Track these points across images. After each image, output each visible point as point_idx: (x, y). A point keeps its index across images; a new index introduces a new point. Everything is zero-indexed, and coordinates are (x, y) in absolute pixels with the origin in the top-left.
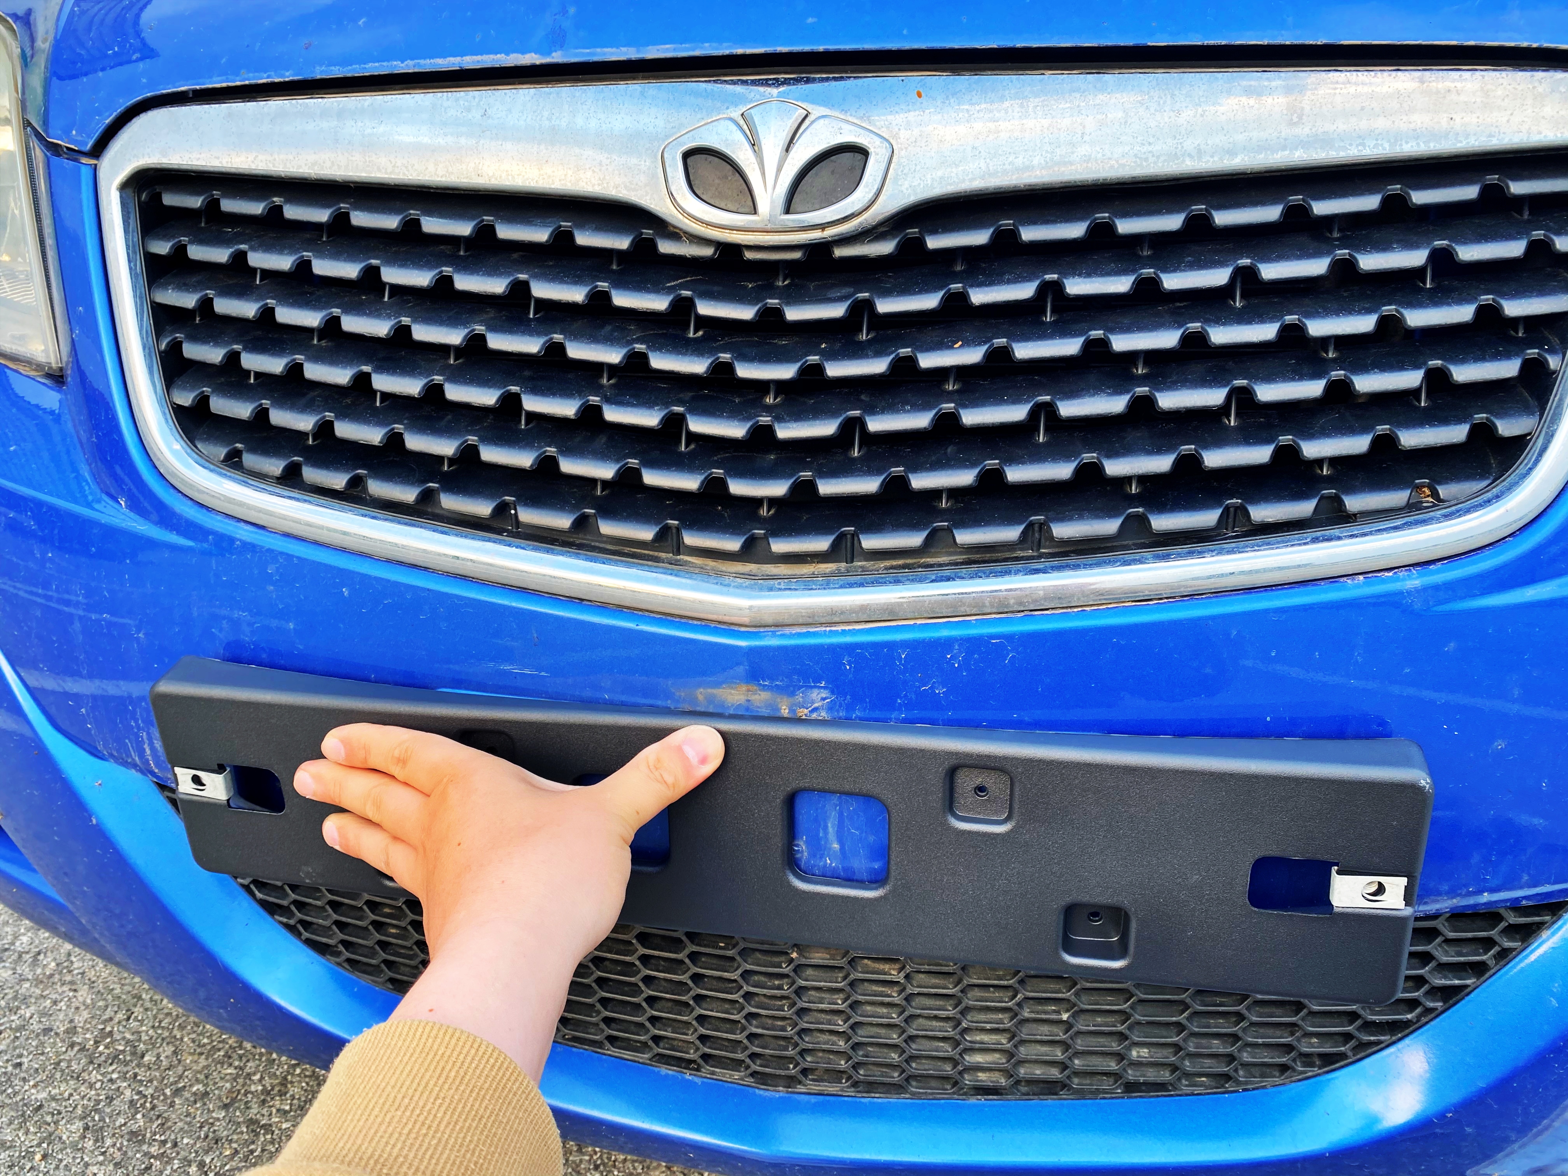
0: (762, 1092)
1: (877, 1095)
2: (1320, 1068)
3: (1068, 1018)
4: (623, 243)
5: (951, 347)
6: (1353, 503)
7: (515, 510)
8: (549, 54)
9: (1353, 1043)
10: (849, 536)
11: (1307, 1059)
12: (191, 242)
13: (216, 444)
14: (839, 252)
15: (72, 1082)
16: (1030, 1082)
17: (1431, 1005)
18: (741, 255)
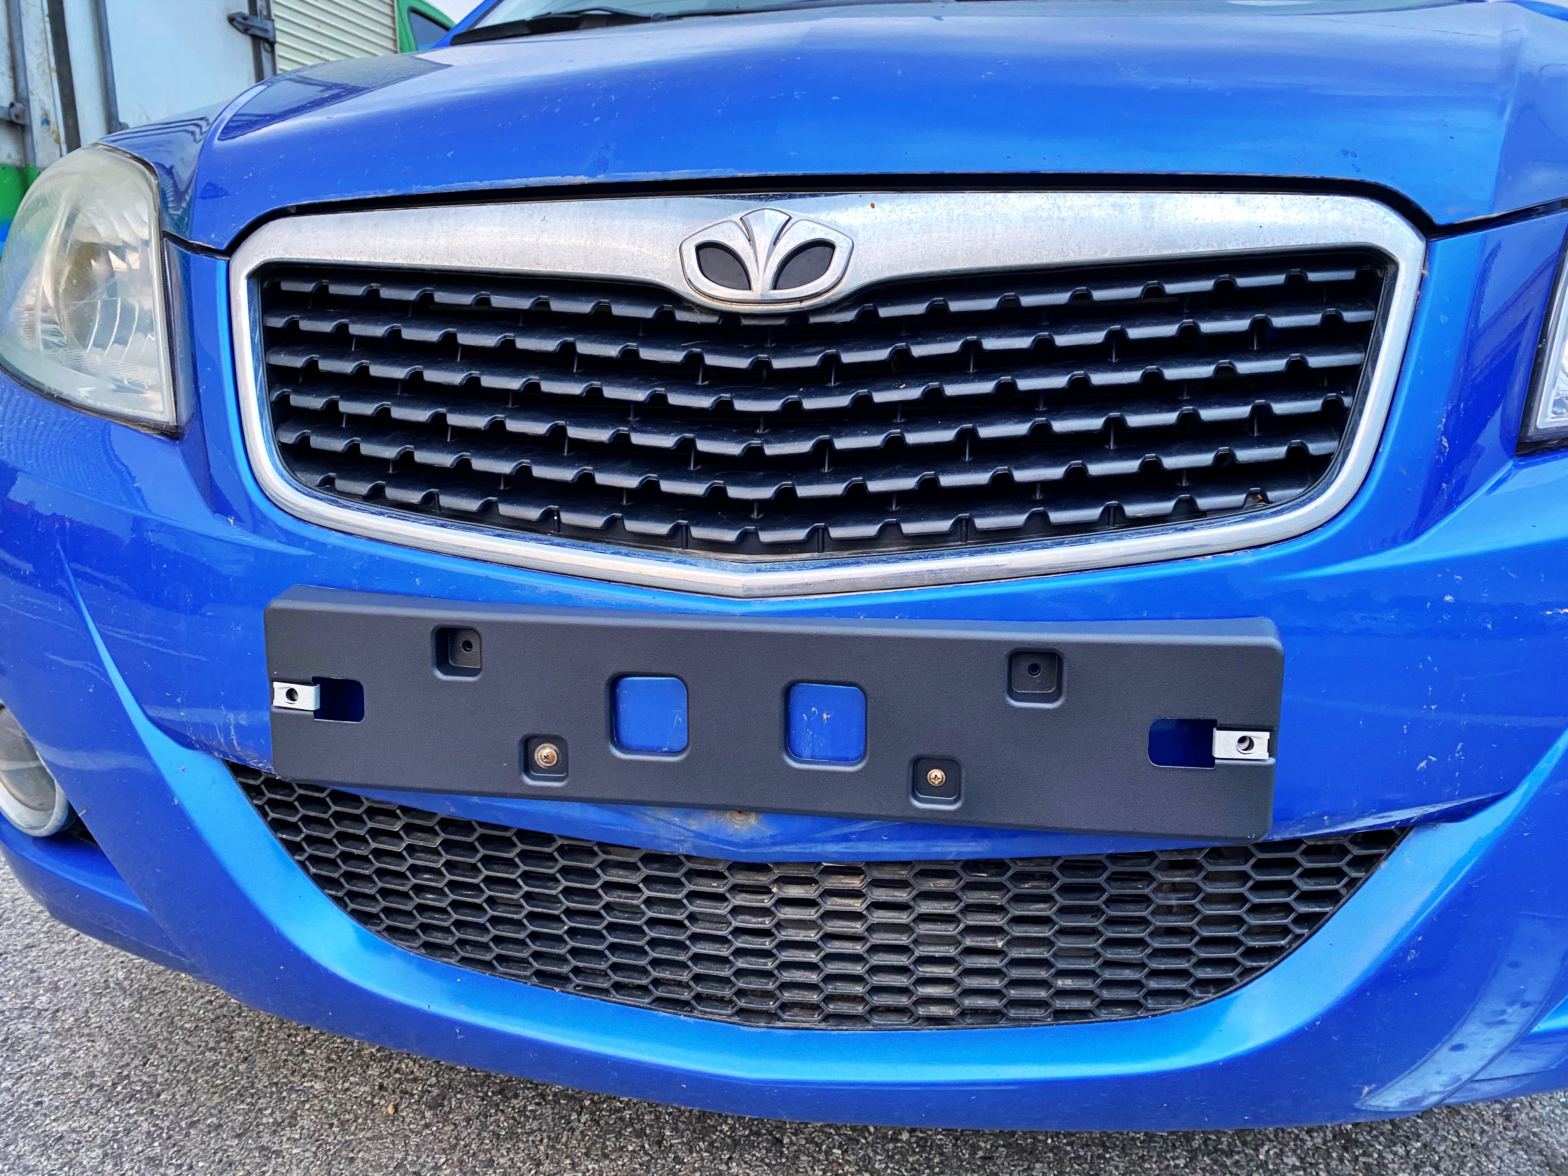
0: (746, 1029)
1: (844, 1028)
2: (1214, 994)
3: (1003, 946)
4: (649, 313)
5: (898, 388)
6: (1203, 503)
7: (559, 516)
8: (595, 176)
9: (1238, 970)
10: (821, 531)
11: (1202, 984)
12: (302, 318)
13: (313, 474)
14: (813, 320)
15: (91, 1117)
16: (976, 1012)
17: (1298, 931)
18: (739, 322)
